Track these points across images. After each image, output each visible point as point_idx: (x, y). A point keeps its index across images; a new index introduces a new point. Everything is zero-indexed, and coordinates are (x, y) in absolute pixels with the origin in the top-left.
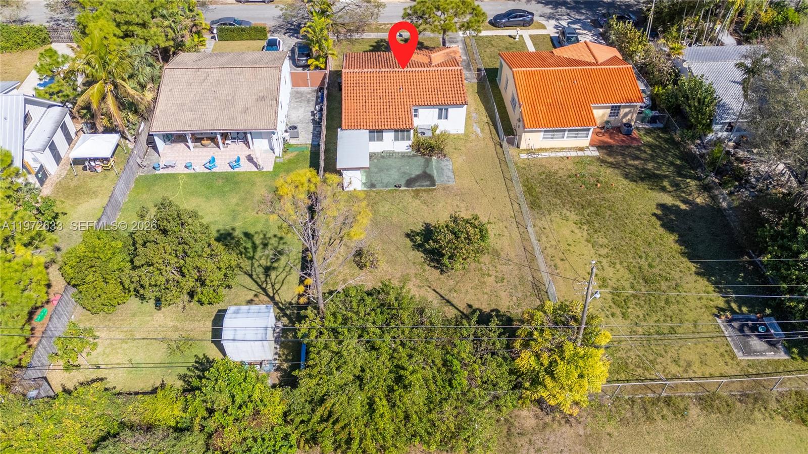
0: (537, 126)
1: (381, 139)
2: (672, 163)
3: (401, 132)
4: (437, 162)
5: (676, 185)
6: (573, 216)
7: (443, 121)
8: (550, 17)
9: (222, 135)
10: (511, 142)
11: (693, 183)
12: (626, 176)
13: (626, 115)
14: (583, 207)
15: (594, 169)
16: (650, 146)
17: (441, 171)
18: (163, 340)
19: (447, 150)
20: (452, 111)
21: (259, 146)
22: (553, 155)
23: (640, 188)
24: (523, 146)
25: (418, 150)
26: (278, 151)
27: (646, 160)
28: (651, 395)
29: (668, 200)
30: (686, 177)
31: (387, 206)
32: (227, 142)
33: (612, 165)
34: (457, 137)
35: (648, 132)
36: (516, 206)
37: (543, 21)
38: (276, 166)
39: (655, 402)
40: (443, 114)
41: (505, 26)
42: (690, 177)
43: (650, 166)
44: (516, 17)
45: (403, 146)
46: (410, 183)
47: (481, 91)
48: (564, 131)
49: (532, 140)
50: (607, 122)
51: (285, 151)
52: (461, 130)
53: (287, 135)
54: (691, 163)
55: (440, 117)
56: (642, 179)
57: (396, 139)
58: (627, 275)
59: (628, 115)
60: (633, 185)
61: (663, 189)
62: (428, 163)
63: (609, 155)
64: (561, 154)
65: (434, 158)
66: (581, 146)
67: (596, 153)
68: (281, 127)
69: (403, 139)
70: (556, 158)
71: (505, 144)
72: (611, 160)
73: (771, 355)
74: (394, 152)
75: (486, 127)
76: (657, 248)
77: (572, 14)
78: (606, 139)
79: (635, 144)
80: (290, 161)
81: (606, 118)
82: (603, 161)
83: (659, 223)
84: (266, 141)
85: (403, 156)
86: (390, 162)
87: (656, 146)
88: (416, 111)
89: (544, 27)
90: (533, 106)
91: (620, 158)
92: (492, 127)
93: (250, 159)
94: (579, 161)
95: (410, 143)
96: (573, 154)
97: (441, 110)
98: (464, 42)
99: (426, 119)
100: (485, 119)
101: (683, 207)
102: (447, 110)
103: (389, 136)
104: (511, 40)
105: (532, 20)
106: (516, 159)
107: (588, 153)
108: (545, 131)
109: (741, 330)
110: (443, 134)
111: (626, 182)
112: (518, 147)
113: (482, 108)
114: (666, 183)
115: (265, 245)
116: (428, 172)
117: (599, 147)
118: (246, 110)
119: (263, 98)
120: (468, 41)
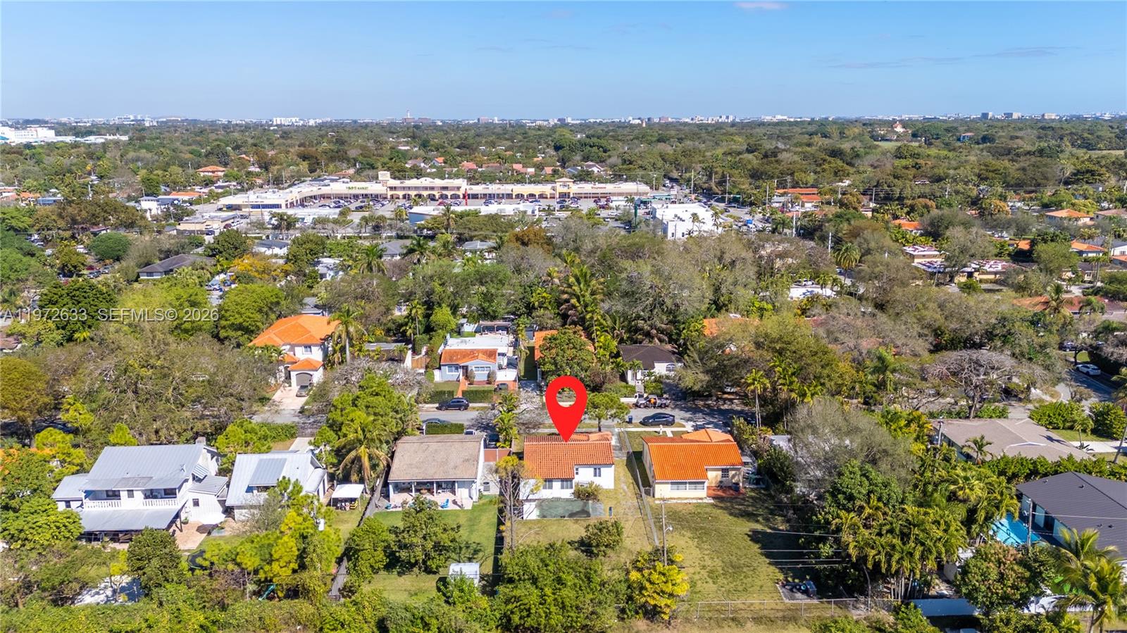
0: (666, 479)
1: (551, 487)
2: (767, 508)
3: (566, 481)
4: (593, 504)
5: (767, 520)
6: (689, 534)
7: (597, 478)
8: (689, 420)
9: (437, 483)
10: (648, 493)
11: (779, 518)
12: (731, 514)
13: (734, 476)
14: (696, 530)
15: (708, 510)
16: (752, 497)
17: (595, 509)
18: (405, 590)
19: (600, 497)
20: (603, 470)
21: (462, 493)
22: (679, 501)
23: (740, 521)
24: (657, 496)
25: (579, 497)
26: (475, 497)
27: (748, 506)
28: (722, 616)
29: (759, 527)
30: (776, 515)
31: (554, 528)
32: (439, 491)
33: (721, 508)
34: (608, 491)
35: (752, 490)
36: (648, 529)
37: (683, 422)
38: (474, 506)
39: (724, 619)
40: (597, 473)
41: (652, 425)
42: (779, 516)
43: (750, 509)
44: (660, 418)
45: (567, 494)
46: (572, 515)
47: (629, 465)
48: (686, 483)
49: (663, 491)
50: (721, 482)
51: (480, 498)
52: (612, 486)
53: (482, 488)
54: (779, 508)
55: (595, 475)
56: (742, 516)
57: (562, 488)
58: (720, 564)
59: (737, 477)
60: (735, 519)
61: (757, 521)
62: (586, 505)
63: (720, 502)
64: (685, 501)
65: (590, 502)
66: (700, 496)
67: (712, 501)
68: (479, 481)
69: (567, 488)
70: (681, 504)
71: (643, 494)
72: (722, 505)
73: (809, 601)
74: (560, 498)
75: (631, 486)
76: (745, 552)
77: (708, 418)
78: (720, 493)
79: (741, 496)
80: (484, 504)
81: (719, 478)
82: (716, 506)
83: (749, 538)
84: (467, 490)
85: (567, 500)
86: (557, 504)
87: (757, 498)
88: (577, 469)
89: (684, 426)
90: (662, 467)
91: (729, 504)
92: (636, 486)
93: (455, 502)
94: (698, 505)
95: (572, 491)
96: (695, 501)
97: (595, 469)
98: (619, 434)
99: (584, 476)
100: (631, 480)
101: (769, 531)
102: (599, 469)
103: (557, 485)
104: (657, 434)
105: (674, 420)
106: (652, 504)
107: (705, 501)
108: (672, 483)
109: (791, 590)
110: (597, 486)
111: (730, 517)
112: (654, 496)
113: (629, 474)
114: (760, 519)
115: (468, 547)
116: (586, 509)
117: (714, 498)
118: (455, 467)
119: (468, 460)
120: (621, 434)
